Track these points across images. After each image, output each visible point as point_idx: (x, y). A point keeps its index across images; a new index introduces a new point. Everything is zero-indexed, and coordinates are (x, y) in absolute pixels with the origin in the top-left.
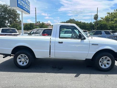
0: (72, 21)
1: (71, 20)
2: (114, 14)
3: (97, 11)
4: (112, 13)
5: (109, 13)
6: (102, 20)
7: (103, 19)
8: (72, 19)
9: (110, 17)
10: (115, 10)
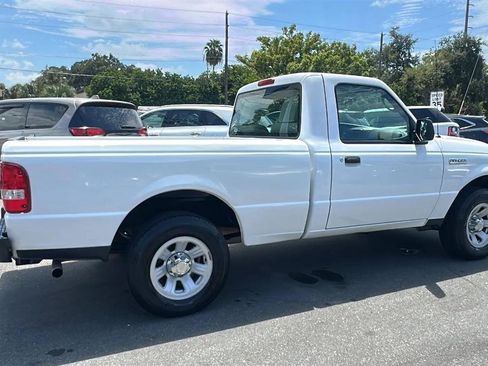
0: (107, 64)
1: (98, 58)
2: (286, 43)
3: (227, 26)
4: (276, 41)
5: (265, 41)
6: (243, 65)
7: (244, 62)
8: (105, 57)
9: (272, 55)
10: (286, 29)
